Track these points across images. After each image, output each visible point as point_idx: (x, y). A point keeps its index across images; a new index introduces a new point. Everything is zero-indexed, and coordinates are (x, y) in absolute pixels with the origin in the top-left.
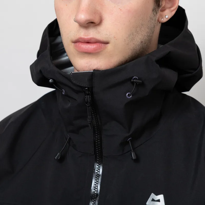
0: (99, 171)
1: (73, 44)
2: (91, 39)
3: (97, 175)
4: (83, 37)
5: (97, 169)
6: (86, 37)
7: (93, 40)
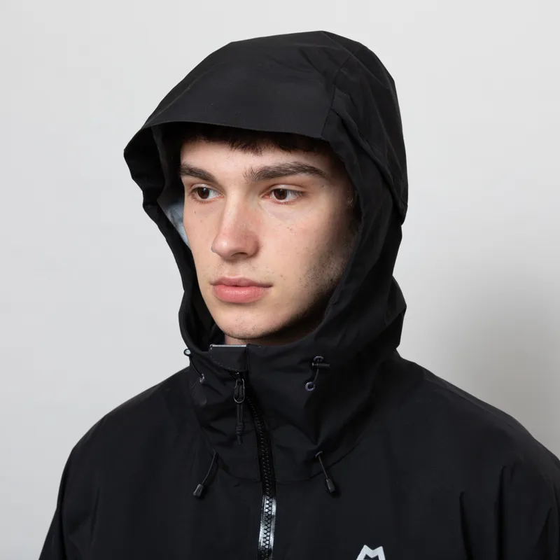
0: (270, 508)
1: (212, 286)
2: (240, 280)
3: (267, 517)
4: (227, 276)
5: (267, 506)
6: (232, 277)
7: (243, 283)
